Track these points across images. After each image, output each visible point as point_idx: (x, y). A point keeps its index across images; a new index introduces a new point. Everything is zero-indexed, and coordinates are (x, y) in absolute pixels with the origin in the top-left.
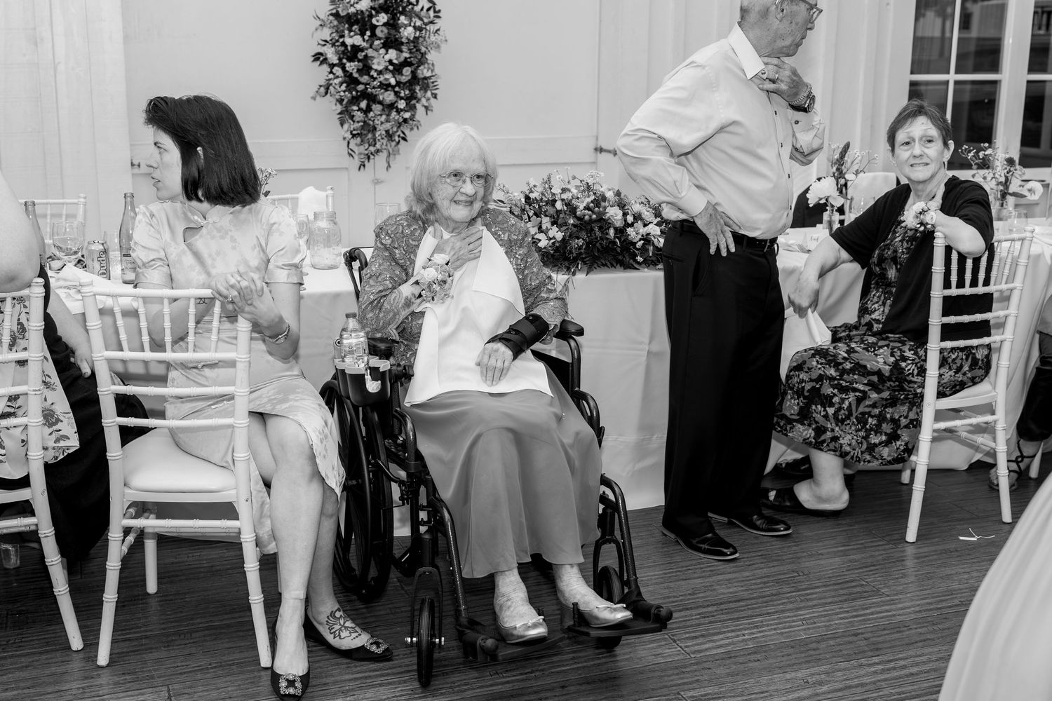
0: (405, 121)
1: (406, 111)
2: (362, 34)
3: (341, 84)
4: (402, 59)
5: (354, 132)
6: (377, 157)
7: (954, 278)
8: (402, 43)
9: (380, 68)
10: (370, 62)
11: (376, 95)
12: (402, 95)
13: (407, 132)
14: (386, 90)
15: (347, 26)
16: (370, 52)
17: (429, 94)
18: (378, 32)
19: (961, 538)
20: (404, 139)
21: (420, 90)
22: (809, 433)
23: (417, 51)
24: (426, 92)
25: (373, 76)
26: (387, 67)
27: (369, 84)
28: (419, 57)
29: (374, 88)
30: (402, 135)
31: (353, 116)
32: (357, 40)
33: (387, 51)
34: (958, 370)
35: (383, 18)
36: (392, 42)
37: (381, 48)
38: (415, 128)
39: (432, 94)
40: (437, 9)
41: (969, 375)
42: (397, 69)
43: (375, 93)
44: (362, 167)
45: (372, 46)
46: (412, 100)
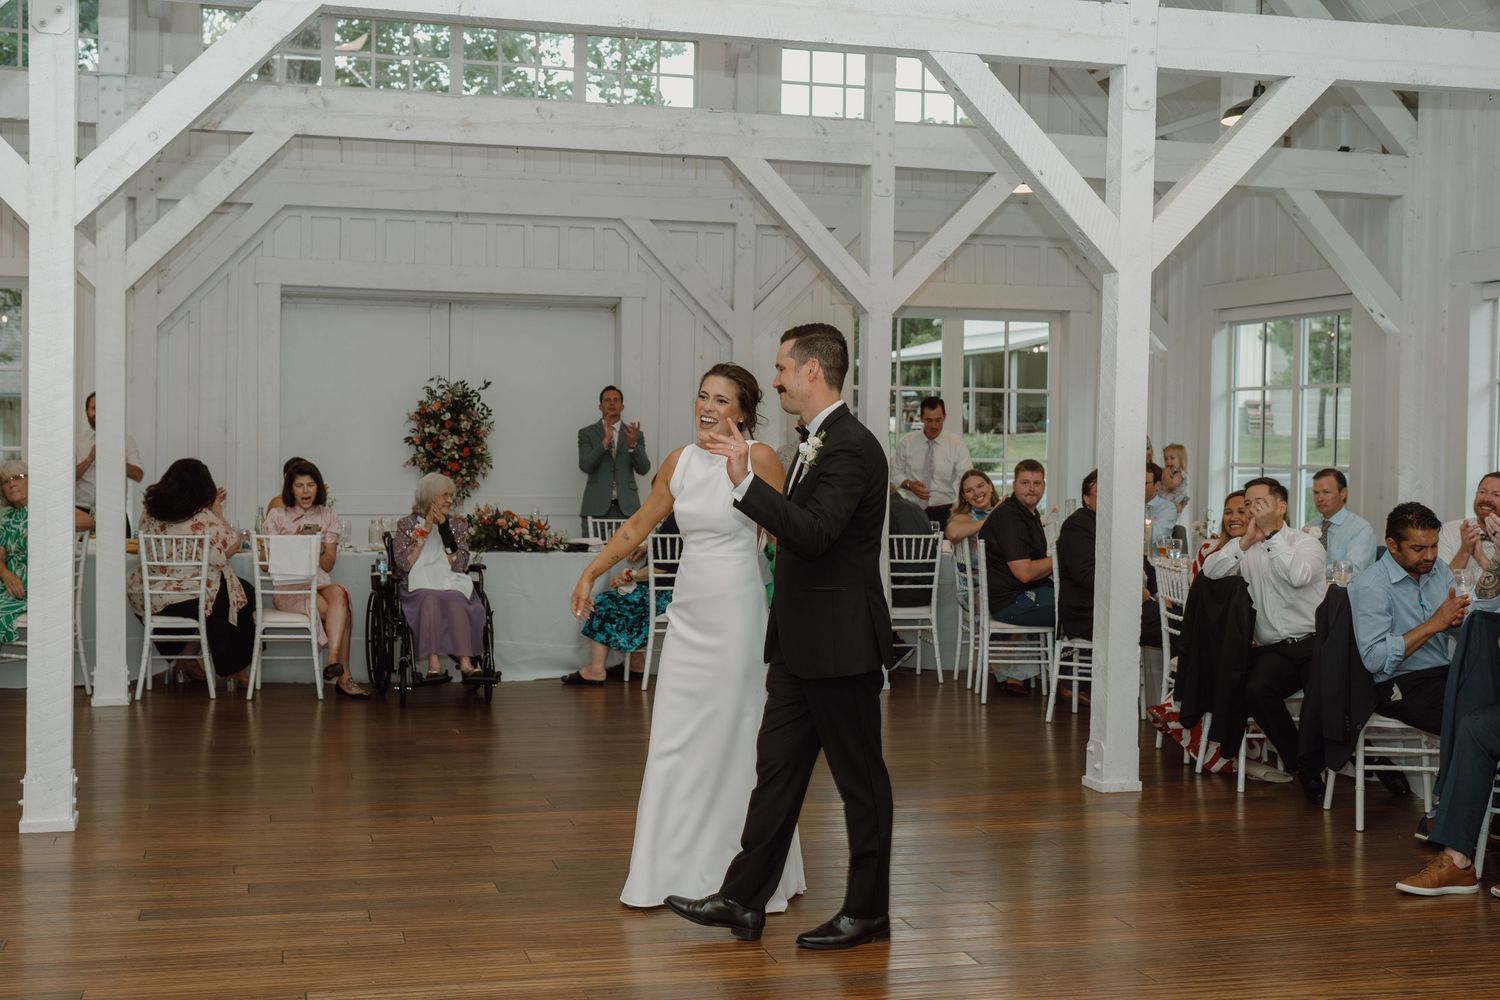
0: (468, 483)
1: (468, 477)
2: (436, 426)
3: (423, 457)
4: (463, 442)
7: (660, 554)
8: (463, 432)
9: (448, 447)
10: (441, 443)
12: (465, 465)
14: (453, 462)
15: (425, 420)
16: (441, 438)
17: (484, 465)
18: (446, 424)
20: (468, 496)
21: (478, 463)
22: (603, 638)
23: (474, 437)
24: (482, 464)
25: (443, 453)
26: (453, 447)
27: (441, 458)
28: (476, 441)
29: (445, 460)
30: (466, 493)
32: (433, 430)
33: (452, 437)
36: (456, 431)
37: (449, 435)
39: (489, 465)
40: (489, 410)
42: (460, 448)
43: (445, 464)
45: (443, 434)
46: (473, 471)
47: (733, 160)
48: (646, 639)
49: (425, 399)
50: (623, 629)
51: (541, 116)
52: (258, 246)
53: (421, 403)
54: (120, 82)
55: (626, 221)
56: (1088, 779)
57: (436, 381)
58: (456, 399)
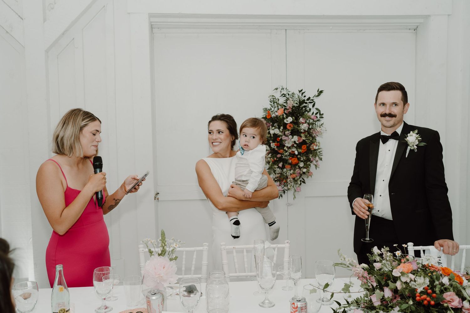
0: (304, 173)
1: (304, 168)
2: (279, 128)
3: (269, 154)
4: (301, 141)
5: (275, 179)
6: (289, 192)
8: (302, 133)
9: (289, 145)
10: (283, 142)
11: (287, 160)
12: (302, 159)
13: (305, 179)
14: (293, 157)
15: (271, 124)
16: (284, 138)
17: (317, 158)
18: (288, 127)
20: (304, 182)
21: (312, 157)
23: (310, 136)
24: (315, 157)
25: (285, 150)
26: (293, 145)
27: (283, 154)
28: (311, 139)
29: (286, 156)
30: (302, 180)
31: (275, 171)
32: (277, 131)
33: (293, 136)
35: (290, 120)
36: (295, 132)
37: (290, 135)
38: (310, 177)
39: (319, 158)
40: (321, 113)
42: (299, 146)
43: (287, 159)
44: (281, 197)
45: (285, 134)
46: (307, 162)
49: (269, 107)
53: (265, 110)
57: (279, 90)
58: (296, 105)
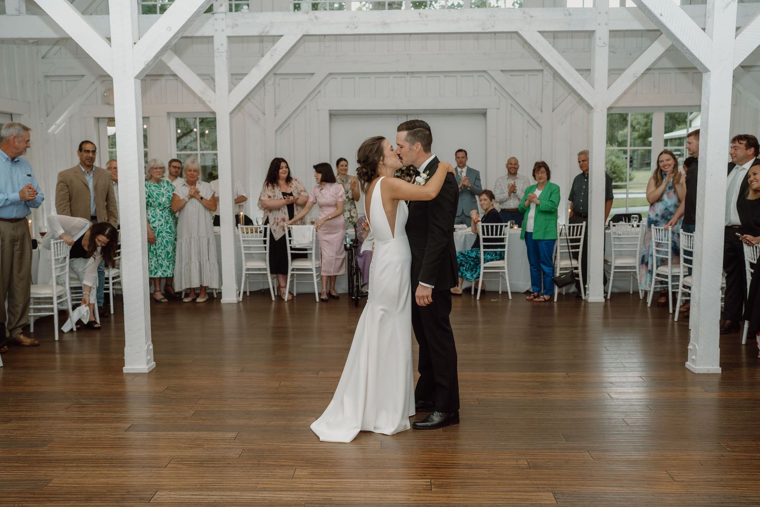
7: (486, 233)
19: (492, 300)
34: (492, 256)
41: (495, 257)
47: (520, 32)
48: (479, 274)
50: (468, 269)
51: (421, 17)
52: (319, 92)
54: (223, 16)
55: (488, 71)
56: (689, 364)
